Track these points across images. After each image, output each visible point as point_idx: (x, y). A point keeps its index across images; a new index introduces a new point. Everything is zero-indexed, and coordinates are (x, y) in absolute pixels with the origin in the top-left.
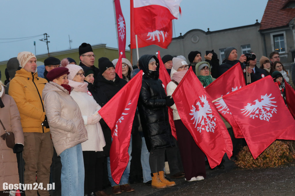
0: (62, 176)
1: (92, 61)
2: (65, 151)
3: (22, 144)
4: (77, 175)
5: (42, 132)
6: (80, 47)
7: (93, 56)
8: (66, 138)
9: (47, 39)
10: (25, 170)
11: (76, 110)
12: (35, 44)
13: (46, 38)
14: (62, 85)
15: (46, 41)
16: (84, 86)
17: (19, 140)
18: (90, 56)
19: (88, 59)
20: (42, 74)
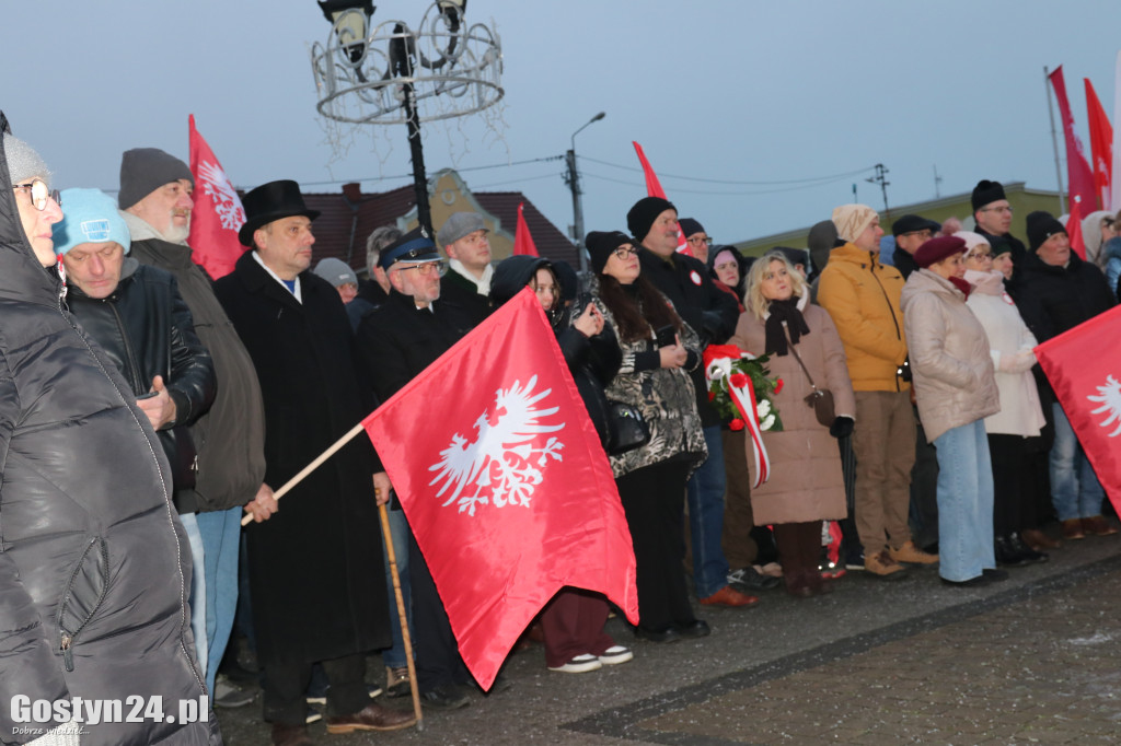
0: (940, 492)
1: (1005, 221)
2: (947, 433)
3: (850, 416)
4: (976, 491)
5: (895, 389)
6: (976, 190)
7: (1008, 208)
8: (954, 403)
9: (882, 178)
10: (855, 476)
11: (978, 338)
12: (855, 191)
13: (880, 175)
14: (952, 279)
15: (881, 181)
16: (991, 282)
17: (844, 409)
18: (1000, 209)
19: (996, 215)
20: (890, 257)
